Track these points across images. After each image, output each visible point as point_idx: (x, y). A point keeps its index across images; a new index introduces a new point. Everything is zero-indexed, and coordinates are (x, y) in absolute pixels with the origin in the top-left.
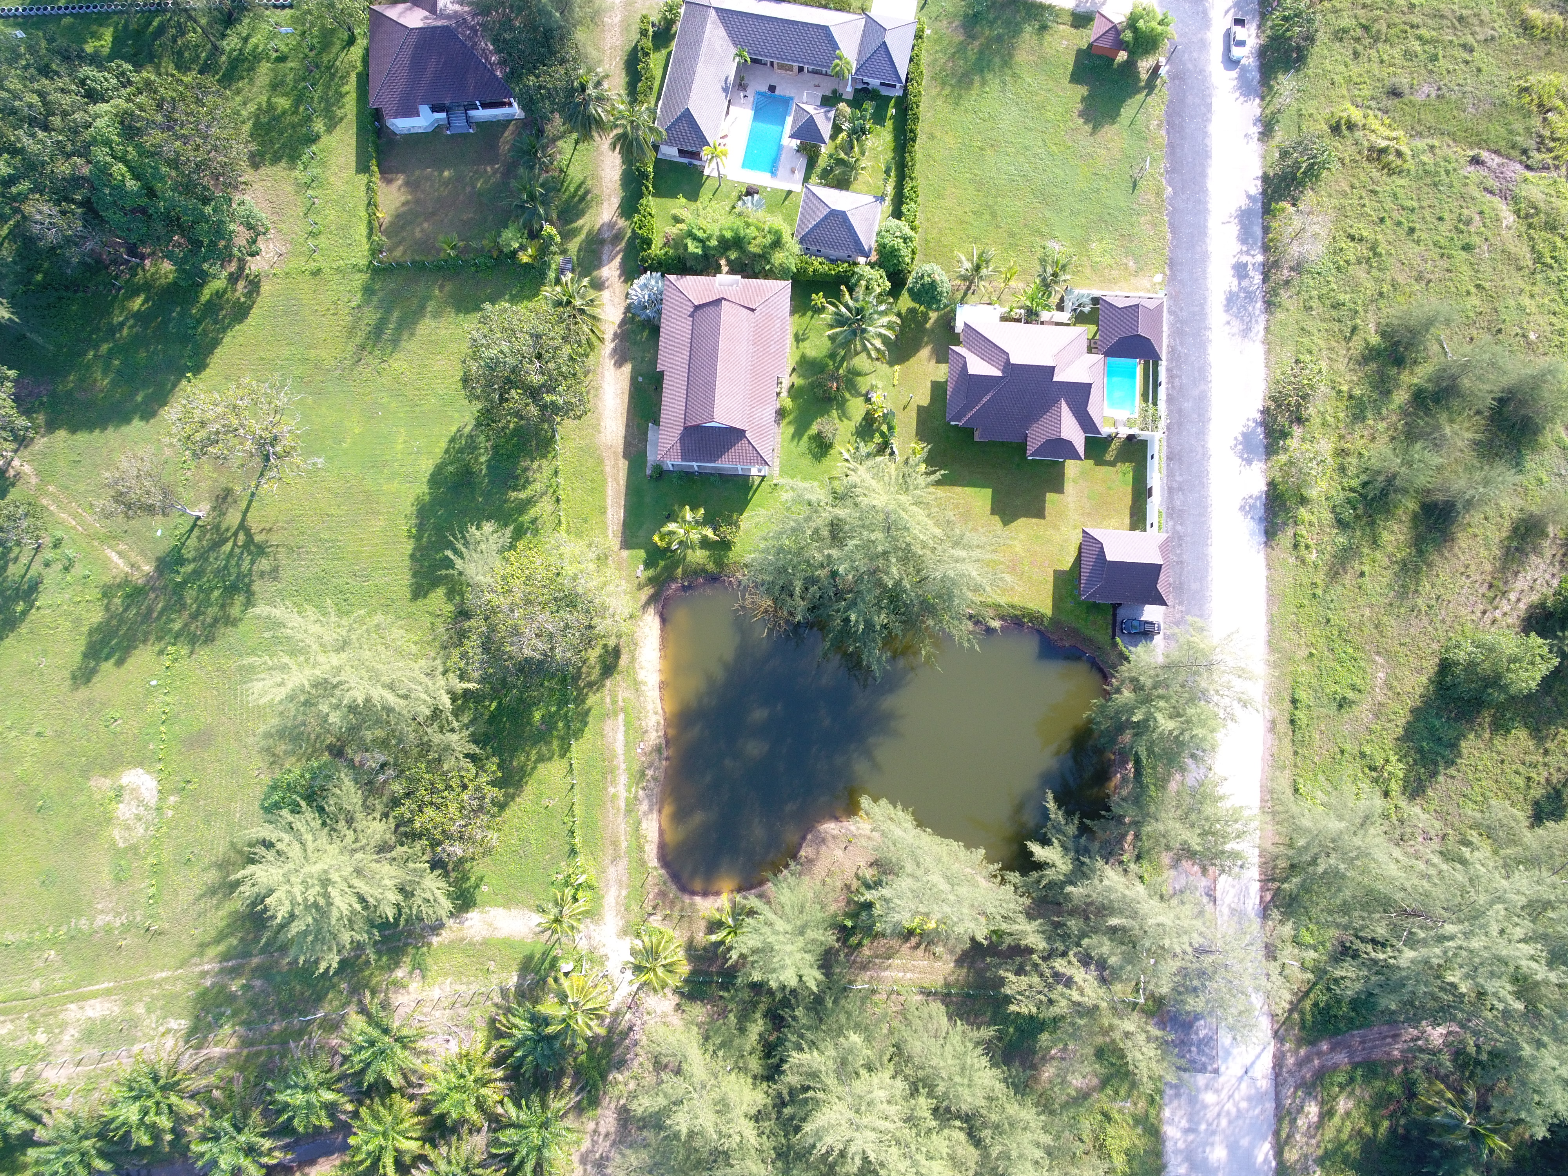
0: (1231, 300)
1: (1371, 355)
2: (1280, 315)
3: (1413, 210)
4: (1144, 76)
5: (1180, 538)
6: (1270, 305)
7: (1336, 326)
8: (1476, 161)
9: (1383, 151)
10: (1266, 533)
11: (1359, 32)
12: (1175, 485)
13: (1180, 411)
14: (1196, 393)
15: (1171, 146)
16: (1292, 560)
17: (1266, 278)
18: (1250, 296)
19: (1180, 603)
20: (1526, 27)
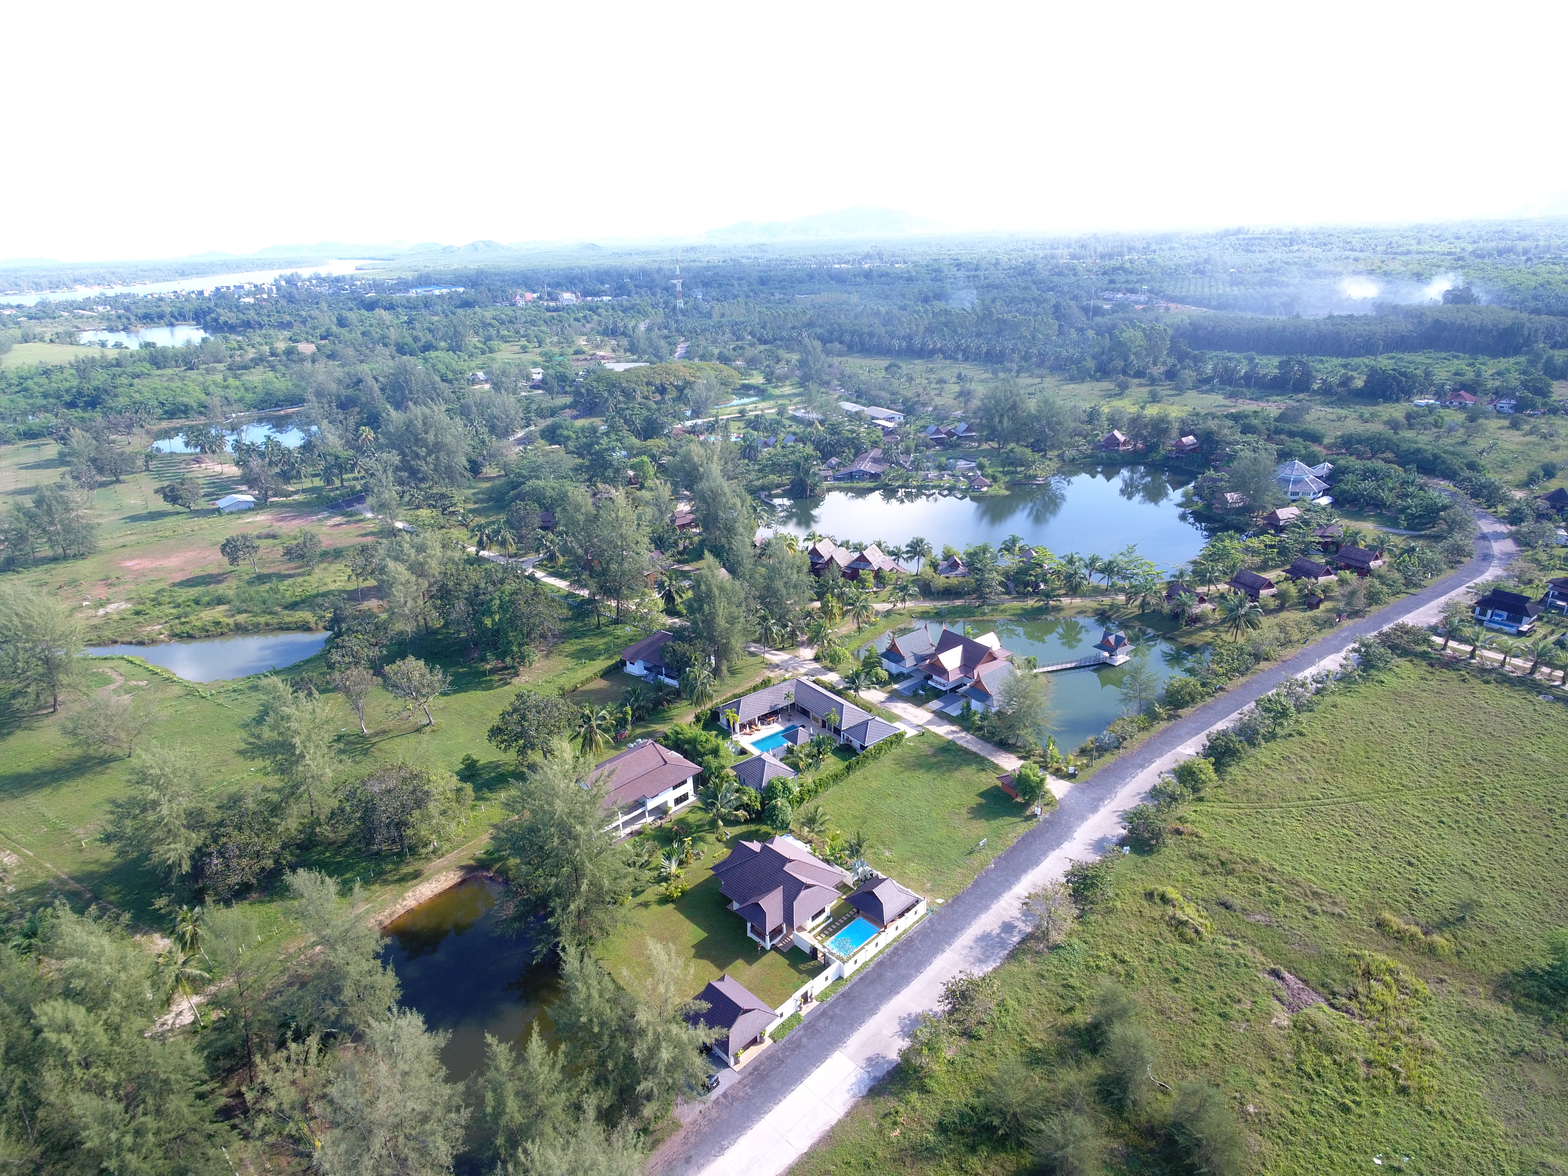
0: (984, 939)
1: (1074, 1031)
2: (1015, 968)
3: (1187, 969)
4: (1028, 813)
5: (799, 1046)
6: (1013, 956)
7: (1056, 999)
8: (1275, 974)
9: (1184, 923)
10: (871, 1090)
11: (1215, 862)
12: (830, 1013)
13: (880, 976)
14: (904, 972)
15: (1014, 849)
16: (874, 1125)
17: (1023, 941)
18: (1002, 944)
19: (752, 1088)
20: (1380, 924)
